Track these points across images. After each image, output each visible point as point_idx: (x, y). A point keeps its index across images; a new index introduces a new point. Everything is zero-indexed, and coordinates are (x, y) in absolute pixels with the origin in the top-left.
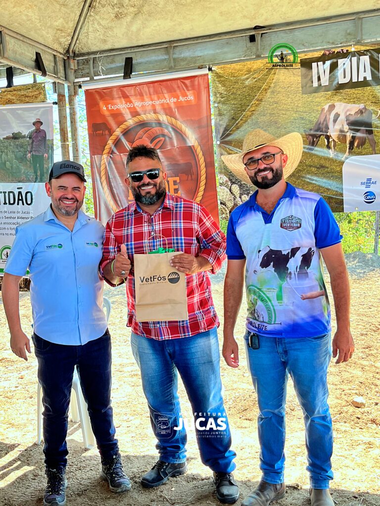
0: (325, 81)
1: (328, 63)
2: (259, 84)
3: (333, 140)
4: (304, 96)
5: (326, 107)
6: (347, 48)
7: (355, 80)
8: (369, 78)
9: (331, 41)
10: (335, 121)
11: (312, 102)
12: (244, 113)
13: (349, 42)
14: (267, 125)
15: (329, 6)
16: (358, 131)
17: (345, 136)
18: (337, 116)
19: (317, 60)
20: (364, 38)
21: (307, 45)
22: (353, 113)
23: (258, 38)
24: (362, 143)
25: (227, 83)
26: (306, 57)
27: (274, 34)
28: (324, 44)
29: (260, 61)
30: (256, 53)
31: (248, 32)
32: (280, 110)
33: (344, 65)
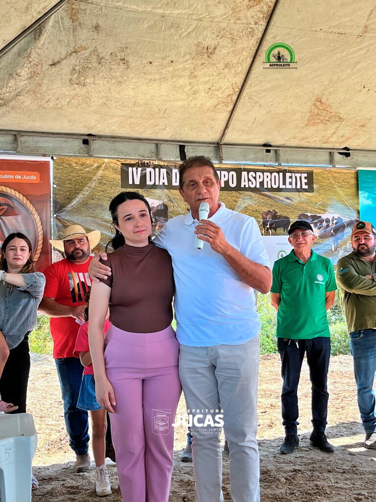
0: (137, 182)
1: (140, 169)
2: (89, 175)
6: (153, 162)
7: (157, 183)
8: (166, 184)
9: (141, 155)
13: (153, 157)
14: (95, 207)
15: (143, 132)
19: (132, 165)
20: (163, 157)
21: (125, 154)
22: (155, 206)
23: (91, 142)
25: (65, 171)
26: (125, 162)
27: (101, 141)
28: (136, 155)
29: (92, 159)
30: (88, 153)
31: (83, 137)
32: (105, 197)
33: (150, 172)
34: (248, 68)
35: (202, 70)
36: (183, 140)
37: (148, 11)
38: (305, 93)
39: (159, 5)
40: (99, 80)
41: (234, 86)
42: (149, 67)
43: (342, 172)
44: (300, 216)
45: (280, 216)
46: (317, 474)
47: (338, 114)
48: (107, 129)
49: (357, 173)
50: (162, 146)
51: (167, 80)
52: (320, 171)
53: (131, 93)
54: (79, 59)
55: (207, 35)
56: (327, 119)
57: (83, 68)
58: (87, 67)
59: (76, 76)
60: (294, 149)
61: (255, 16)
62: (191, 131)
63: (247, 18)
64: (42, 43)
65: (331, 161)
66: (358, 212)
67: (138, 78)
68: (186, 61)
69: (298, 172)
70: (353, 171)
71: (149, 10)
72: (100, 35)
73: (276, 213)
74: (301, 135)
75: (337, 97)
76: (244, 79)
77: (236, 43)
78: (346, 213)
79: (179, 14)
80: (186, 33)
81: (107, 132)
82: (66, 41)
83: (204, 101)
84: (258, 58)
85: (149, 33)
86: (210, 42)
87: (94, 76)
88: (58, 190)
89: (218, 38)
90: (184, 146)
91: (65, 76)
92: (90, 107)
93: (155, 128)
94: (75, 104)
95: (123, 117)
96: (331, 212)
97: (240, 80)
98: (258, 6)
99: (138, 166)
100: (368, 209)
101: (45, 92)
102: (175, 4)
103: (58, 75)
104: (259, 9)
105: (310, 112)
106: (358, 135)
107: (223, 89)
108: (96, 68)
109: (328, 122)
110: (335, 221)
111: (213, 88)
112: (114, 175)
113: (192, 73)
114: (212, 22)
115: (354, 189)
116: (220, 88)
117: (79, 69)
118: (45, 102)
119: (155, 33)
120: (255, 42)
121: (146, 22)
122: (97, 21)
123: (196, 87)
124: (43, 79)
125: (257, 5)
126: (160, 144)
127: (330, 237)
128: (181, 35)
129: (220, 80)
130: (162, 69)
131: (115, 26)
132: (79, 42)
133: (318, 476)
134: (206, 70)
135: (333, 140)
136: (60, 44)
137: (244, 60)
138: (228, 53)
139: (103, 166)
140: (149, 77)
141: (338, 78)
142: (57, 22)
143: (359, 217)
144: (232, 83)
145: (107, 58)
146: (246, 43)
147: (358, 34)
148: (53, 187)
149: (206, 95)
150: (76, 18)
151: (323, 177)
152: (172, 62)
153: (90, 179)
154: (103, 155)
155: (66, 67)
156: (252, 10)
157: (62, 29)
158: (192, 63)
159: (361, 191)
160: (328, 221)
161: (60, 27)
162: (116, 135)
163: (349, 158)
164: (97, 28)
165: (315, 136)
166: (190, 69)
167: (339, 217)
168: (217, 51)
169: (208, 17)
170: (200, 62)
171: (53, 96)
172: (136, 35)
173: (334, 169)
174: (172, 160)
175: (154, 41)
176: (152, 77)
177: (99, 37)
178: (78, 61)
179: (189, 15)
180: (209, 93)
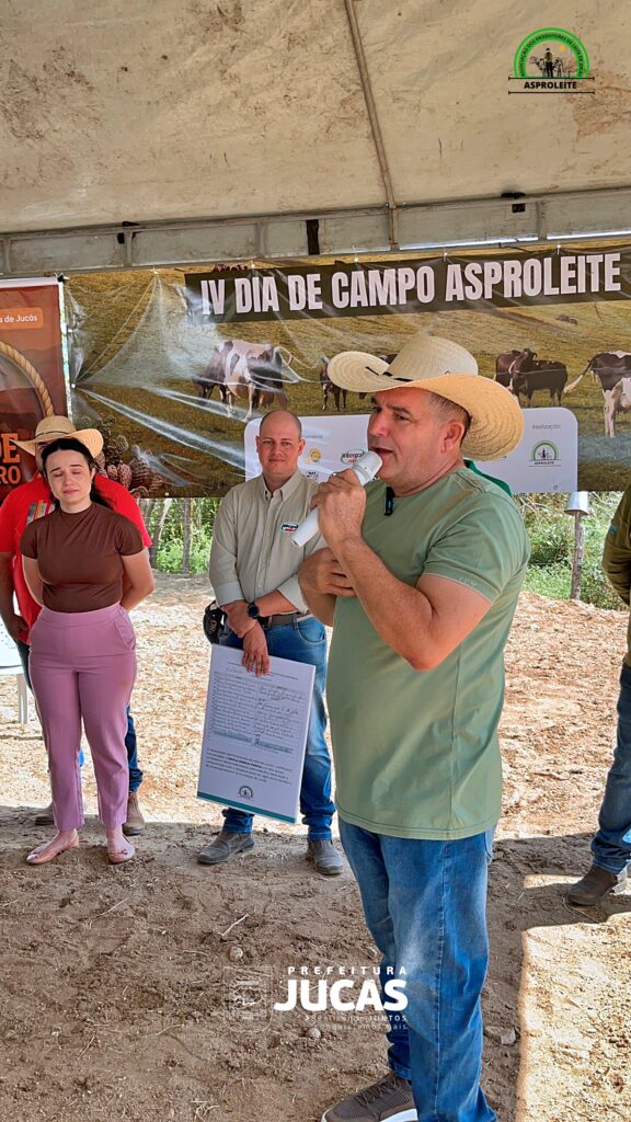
0: (219, 309)
1: (222, 282)
2: (128, 305)
3: (231, 393)
5: (220, 345)
6: (245, 264)
7: (257, 309)
8: (276, 308)
9: (227, 252)
10: (233, 367)
12: (109, 345)
13: (247, 255)
16: (263, 381)
17: (247, 388)
18: (236, 359)
21: (194, 253)
22: (256, 356)
24: (270, 398)
26: (192, 272)
27: (151, 234)
28: (218, 254)
29: (129, 272)
30: (124, 260)
31: (114, 229)
33: (243, 286)
34: (347, 34)
35: (241, 62)
36: (315, 207)
40: (57, 122)
41: (341, 80)
42: (128, 79)
44: (594, 359)
45: (541, 362)
50: (270, 226)
51: (180, 96)
57: (18, 105)
58: (22, 102)
59: (16, 121)
60: (585, 195)
62: (310, 188)
67: (123, 104)
68: (193, 50)
69: (595, 252)
73: (532, 355)
74: (584, 160)
83: (295, 124)
87: (45, 117)
90: (316, 222)
92: (80, 174)
93: (233, 194)
94: (53, 175)
95: (155, 184)
97: (344, 63)
99: (218, 276)
107: (319, 91)
108: (37, 100)
111: (294, 94)
113: (222, 72)
126: (263, 224)
130: (156, 77)
140: (142, 98)
144: (332, 75)
145: (43, 78)
149: (289, 112)
152: (165, 57)
154: (150, 261)
162: (171, 217)
166: (213, 65)
168: (247, 15)
170: (224, 45)
174: (289, 255)
176: (148, 97)
180: (293, 106)
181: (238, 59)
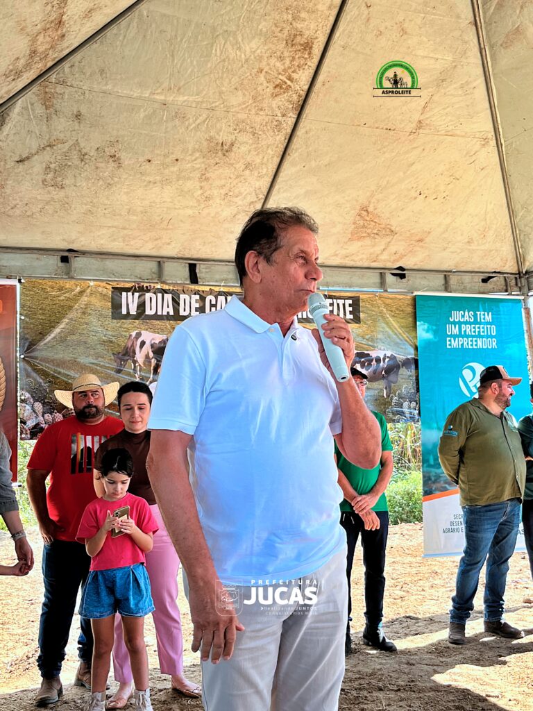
0: (133, 311)
1: (137, 295)
2: (69, 303)
3: (140, 365)
4: (114, 321)
5: (134, 334)
6: (155, 285)
7: (159, 313)
8: (172, 313)
9: (139, 276)
10: (141, 347)
11: (120, 327)
13: (154, 279)
14: (76, 344)
15: (141, 247)
18: (143, 343)
19: (127, 290)
20: (167, 278)
21: (117, 275)
22: (157, 342)
23: (72, 260)
25: (36, 297)
26: (118, 286)
27: (85, 259)
28: (133, 276)
29: (73, 282)
30: (68, 273)
31: (61, 253)
32: (90, 331)
33: (151, 298)
34: (275, 170)
35: (216, 172)
36: (195, 256)
37: (145, 97)
38: (347, 201)
39: (159, 91)
40: (81, 181)
41: (258, 191)
42: (147, 166)
43: (396, 298)
46: (365, 693)
47: (389, 226)
48: (93, 243)
49: (414, 299)
50: (166, 264)
51: (170, 182)
52: (368, 296)
53: (124, 198)
54: (55, 155)
55: (221, 128)
56: (375, 232)
57: (61, 166)
58: (66, 165)
59: (50, 176)
60: (336, 269)
61: (282, 107)
62: (204, 245)
63: (272, 108)
64: (5, 133)
65: (383, 283)
66: (416, 348)
67: (133, 179)
68: (195, 160)
69: (340, 298)
70: (409, 296)
71: (147, 95)
72: (82, 125)
74: (344, 252)
75: (386, 205)
76: (270, 184)
77: (258, 138)
78: (401, 350)
79: (185, 101)
80: (194, 125)
81: (93, 246)
82: (37, 132)
83: (220, 210)
84: (287, 157)
85: (147, 123)
86: (225, 136)
87: (75, 176)
88: (27, 323)
89: (235, 132)
90: (195, 265)
91: (36, 175)
92: (70, 214)
93: (156, 242)
94: (50, 212)
95: (114, 229)
96: (382, 348)
97: (265, 184)
98: (286, 94)
99: (135, 291)
100: (428, 343)
101: (9, 196)
102: (179, 89)
103: (27, 174)
104: (287, 98)
105: (354, 223)
106: (415, 252)
107: (244, 195)
108: (77, 166)
109: (376, 236)
110: (387, 360)
111: (231, 194)
112: (103, 303)
113: (203, 175)
114: (228, 112)
115: (411, 319)
116: (240, 193)
117: (56, 167)
118: (9, 208)
119: (154, 124)
120: (283, 139)
121: (142, 110)
122: (78, 108)
123: (208, 192)
124: (7, 179)
125: (284, 93)
126: (164, 262)
127: (381, 379)
128: (187, 128)
129: (240, 184)
130: (164, 169)
131: (102, 115)
132: (55, 133)
133: (366, 697)
134: (221, 171)
135: (384, 257)
136: (29, 136)
137: (270, 160)
138: (250, 151)
139: (88, 291)
140: (148, 179)
141: (388, 183)
142: (26, 109)
143: (416, 355)
144: (255, 188)
145: (92, 154)
146: (271, 139)
147: (410, 130)
148: (20, 319)
149: (222, 202)
150: (51, 104)
151: (372, 305)
152: (177, 160)
153: (70, 308)
154: (88, 276)
155: (37, 165)
156: (278, 99)
157: (32, 117)
158: (203, 162)
159: (419, 321)
160: (378, 360)
161: (29, 115)
162: (105, 250)
163: (403, 280)
164: (78, 116)
165: (361, 253)
166: (200, 170)
167: (392, 355)
168: (234, 149)
169: (222, 106)
170: (213, 162)
171: (21, 201)
172: (129, 126)
173: (385, 294)
174: (179, 282)
175: (153, 134)
176: (151, 179)
177: (82, 128)
178: (54, 157)
179: (198, 103)
180: (226, 201)
181: (215, 170)
